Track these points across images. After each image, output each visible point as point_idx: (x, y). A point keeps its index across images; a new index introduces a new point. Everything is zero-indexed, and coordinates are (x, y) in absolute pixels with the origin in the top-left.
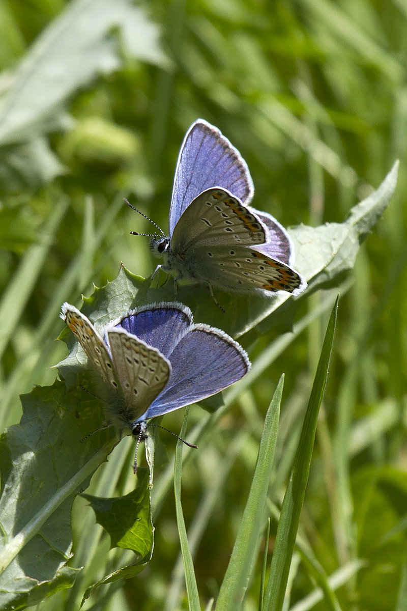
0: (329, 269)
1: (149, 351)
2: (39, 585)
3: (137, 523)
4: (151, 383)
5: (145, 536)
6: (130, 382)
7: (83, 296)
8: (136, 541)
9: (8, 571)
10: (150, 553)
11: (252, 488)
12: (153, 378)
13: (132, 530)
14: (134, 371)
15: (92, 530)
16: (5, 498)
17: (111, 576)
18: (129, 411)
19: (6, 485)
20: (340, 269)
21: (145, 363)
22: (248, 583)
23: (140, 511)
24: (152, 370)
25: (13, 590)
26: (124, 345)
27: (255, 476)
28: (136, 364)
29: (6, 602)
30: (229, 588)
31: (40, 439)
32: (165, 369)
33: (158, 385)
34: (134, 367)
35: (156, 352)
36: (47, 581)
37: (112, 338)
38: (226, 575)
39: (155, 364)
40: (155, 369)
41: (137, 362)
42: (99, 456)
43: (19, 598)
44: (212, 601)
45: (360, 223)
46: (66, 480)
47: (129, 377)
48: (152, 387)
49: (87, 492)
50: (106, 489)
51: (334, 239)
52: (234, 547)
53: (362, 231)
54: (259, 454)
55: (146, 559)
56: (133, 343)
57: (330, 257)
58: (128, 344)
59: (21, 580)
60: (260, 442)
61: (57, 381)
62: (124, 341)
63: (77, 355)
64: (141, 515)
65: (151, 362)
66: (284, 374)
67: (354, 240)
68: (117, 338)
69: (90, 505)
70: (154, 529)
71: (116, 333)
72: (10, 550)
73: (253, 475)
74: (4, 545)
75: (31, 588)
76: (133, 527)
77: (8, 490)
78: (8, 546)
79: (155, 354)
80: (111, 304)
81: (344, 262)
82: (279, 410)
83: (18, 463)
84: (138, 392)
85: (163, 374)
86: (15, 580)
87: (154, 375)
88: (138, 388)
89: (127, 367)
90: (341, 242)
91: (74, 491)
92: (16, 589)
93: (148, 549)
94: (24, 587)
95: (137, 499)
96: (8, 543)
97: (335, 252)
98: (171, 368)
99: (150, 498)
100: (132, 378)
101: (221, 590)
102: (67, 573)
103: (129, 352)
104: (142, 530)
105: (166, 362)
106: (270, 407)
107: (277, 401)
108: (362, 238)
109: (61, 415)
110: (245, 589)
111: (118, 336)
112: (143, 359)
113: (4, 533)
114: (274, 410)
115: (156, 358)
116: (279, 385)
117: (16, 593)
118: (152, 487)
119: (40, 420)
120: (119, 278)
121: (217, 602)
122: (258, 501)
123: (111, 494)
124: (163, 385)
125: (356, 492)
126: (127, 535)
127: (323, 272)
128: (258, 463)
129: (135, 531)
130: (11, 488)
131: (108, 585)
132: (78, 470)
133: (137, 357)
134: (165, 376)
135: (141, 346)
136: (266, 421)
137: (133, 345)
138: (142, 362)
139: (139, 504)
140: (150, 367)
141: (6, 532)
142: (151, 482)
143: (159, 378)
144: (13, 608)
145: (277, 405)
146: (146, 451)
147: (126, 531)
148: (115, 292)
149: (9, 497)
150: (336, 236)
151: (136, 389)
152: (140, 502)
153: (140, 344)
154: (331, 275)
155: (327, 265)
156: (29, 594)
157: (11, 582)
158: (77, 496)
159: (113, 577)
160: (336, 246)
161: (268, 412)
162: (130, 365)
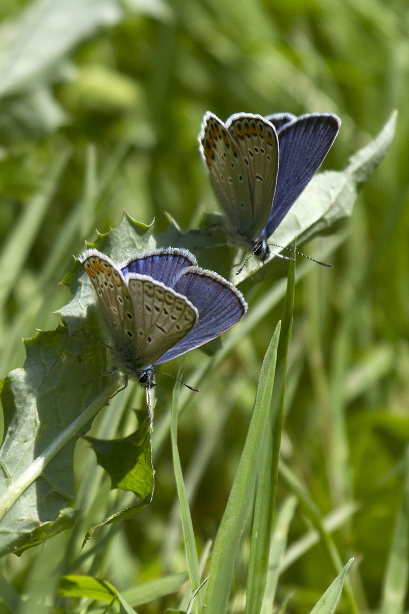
0: (327, 217)
1: (176, 298)
2: (41, 525)
3: (137, 466)
4: (169, 331)
5: (145, 478)
6: (144, 330)
7: (86, 242)
8: (136, 483)
9: (11, 512)
10: (150, 495)
11: (249, 433)
12: (173, 326)
13: (133, 472)
14: (152, 319)
15: (93, 472)
16: (8, 441)
17: (112, 517)
18: (138, 359)
19: (9, 428)
20: (338, 217)
21: (168, 310)
22: (245, 525)
23: (140, 454)
24: (173, 318)
25: (16, 531)
26: (146, 292)
27: (252, 421)
28: (156, 312)
29: (8, 543)
30: (226, 530)
31: (43, 383)
32: (189, 317)
33: (177, 333)
34: (152, 316)
35: (184, 300)
36: (49, 522)
37: (134, 285)
38: (224, 517)
39: (179, 312)
40: (177, 317)
41: (158, 309)
42: (99, 400)
43: (21, 539)
44: (210, 543)
45: (358, 172)
46: (68, 423)
47: (144, 325)
48: (169, 336)
49: (89, 434)
50: (107, 432)
51: (333, 188)
52: (232, 491)
53: (360, 179)
54: (256, 398)
55: (146, 501)
56: (157, 290)
57: (327, 206)
58: (151, 291)
59: (24, 521)
60: (257, 387)
61: (59, 326)
62: (147, 288)
63: (80, 300)
64: (142, 457)
65: (175, 309)
66: (280, 321)
67: (352, 189)
68: (139, 285)
69: (91, 447)
70: (155, 472)
71: (140, 280)
72: (13, 491)
73: (250, 421)
74: (8, 486)
75: (34, 529)
76: (134, 469)
77: (11, 433)
78: (11, 488)
79: (182, 302)
80: (113, 250)
81: (342, 210)
82: (276, 356)
83: (22, 407)
84: (152, 340)
85: (186, 322)
86: (18, 521)
87: (174, 324)
88: (153, 336)
89: (144, 315)
90: (339, 190)
91: (76, 434)
92: (19, 530)
93: (148, 491)
94: (27, 527)
95: (138, 441)
96: (11, 484)
97: (333, 200)
98: (198, 316)
99: (151, 441)
100: (148, 327)
101: (219, 532)
102: (69, 514)
103: (150, 299)
104: (142, 473)
105: (194, 311)
106: (267, 353)
107: (273, 347)
108: (360, 187)
109: (64, 359)
110: (242, 531)
111: (141, 284)
112: (166, 306)
113: (8, 475)
114: (271, 356)
115: (182, 307)
116: (276, 331)
117: (18, 533)
118: (153, 431)
119: (43, 365)
120: (122, 225)
121: (215, 543)
122: (255, 444)
123: (111, 436)
124: (184, 333)
125: (352, 436)
126: (128, 477)
127: (322, 220)
128: (255, 408)
129: (135, 474)
130: (15, 430)
131: (109, 526)
132: (80, 413)
133: (159, 304)
134: (189, 324)
135: (167, 294)
136: (263, 367)
137: (157, 293)
138: (165, 310)
139: (139, 447)
140: (172, 314)
141: (9, 474)
142: (151, 425)
143: (181, 327)
144: (16, 548)
145: (273, 352)
146: (147, 395)
147: (126, 473)
148: (118, 239)
149: (13, 439)
150: (334, 184)
151: (151, 337)
152: (140, 444)
153: (166, 291)
154: (329, 223)
155: (326, 213)
156: (32, 535)
157: (13, 523)
158: (80, 439)
159: (114, 518)
160: (334, 194)
161: (265, 358)
162: (148, 312)
